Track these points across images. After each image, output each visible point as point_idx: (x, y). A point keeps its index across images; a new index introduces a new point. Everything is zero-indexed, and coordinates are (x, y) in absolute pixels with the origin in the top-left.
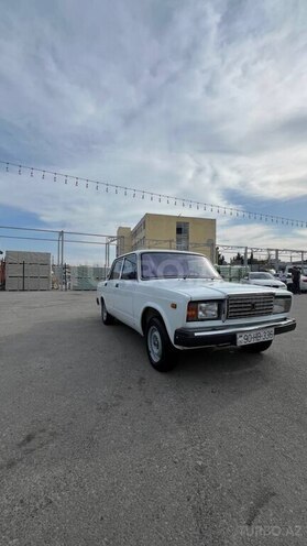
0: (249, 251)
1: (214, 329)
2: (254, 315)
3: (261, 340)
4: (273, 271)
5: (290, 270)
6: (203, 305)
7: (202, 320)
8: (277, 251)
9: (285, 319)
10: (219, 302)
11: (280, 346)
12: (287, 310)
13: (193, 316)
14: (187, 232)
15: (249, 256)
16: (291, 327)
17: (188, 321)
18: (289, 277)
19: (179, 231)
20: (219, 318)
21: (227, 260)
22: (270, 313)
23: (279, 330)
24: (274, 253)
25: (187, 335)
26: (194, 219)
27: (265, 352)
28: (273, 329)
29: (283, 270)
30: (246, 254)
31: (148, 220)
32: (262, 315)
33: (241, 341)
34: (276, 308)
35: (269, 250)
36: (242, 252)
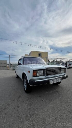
0: (55, 59)
1: (43, 79)
2: (55, 74)
3: (58, 82)
4: (61, 64)
5: (65, 63)
6: (39, 71)
7: (38, 76)
8: (62, 59)
9: (64, 75)
10: (44, 70)
11: (63, 82)
12: (65, 72)
13: (35, 75)
14: (41, 55)
15: (56, 60)
16: (66, 77)
17: (33, 77)
18: (65, 65)
19: (39, 55)
20: (44, 75)
21: (51, 62)
22: (60, 73)
23: (63, 78)
24: (61, 59)
25: (33, 81)
26: (43, 52)
27: (59, 85)
28: (61, 78)
29: (64, 63)
30: (55, 60)
31: (32, 52)
32: (57, 74)
33: (51, 82)
34: (62, 72)
35: (60, 59)
36: (54, 59)
